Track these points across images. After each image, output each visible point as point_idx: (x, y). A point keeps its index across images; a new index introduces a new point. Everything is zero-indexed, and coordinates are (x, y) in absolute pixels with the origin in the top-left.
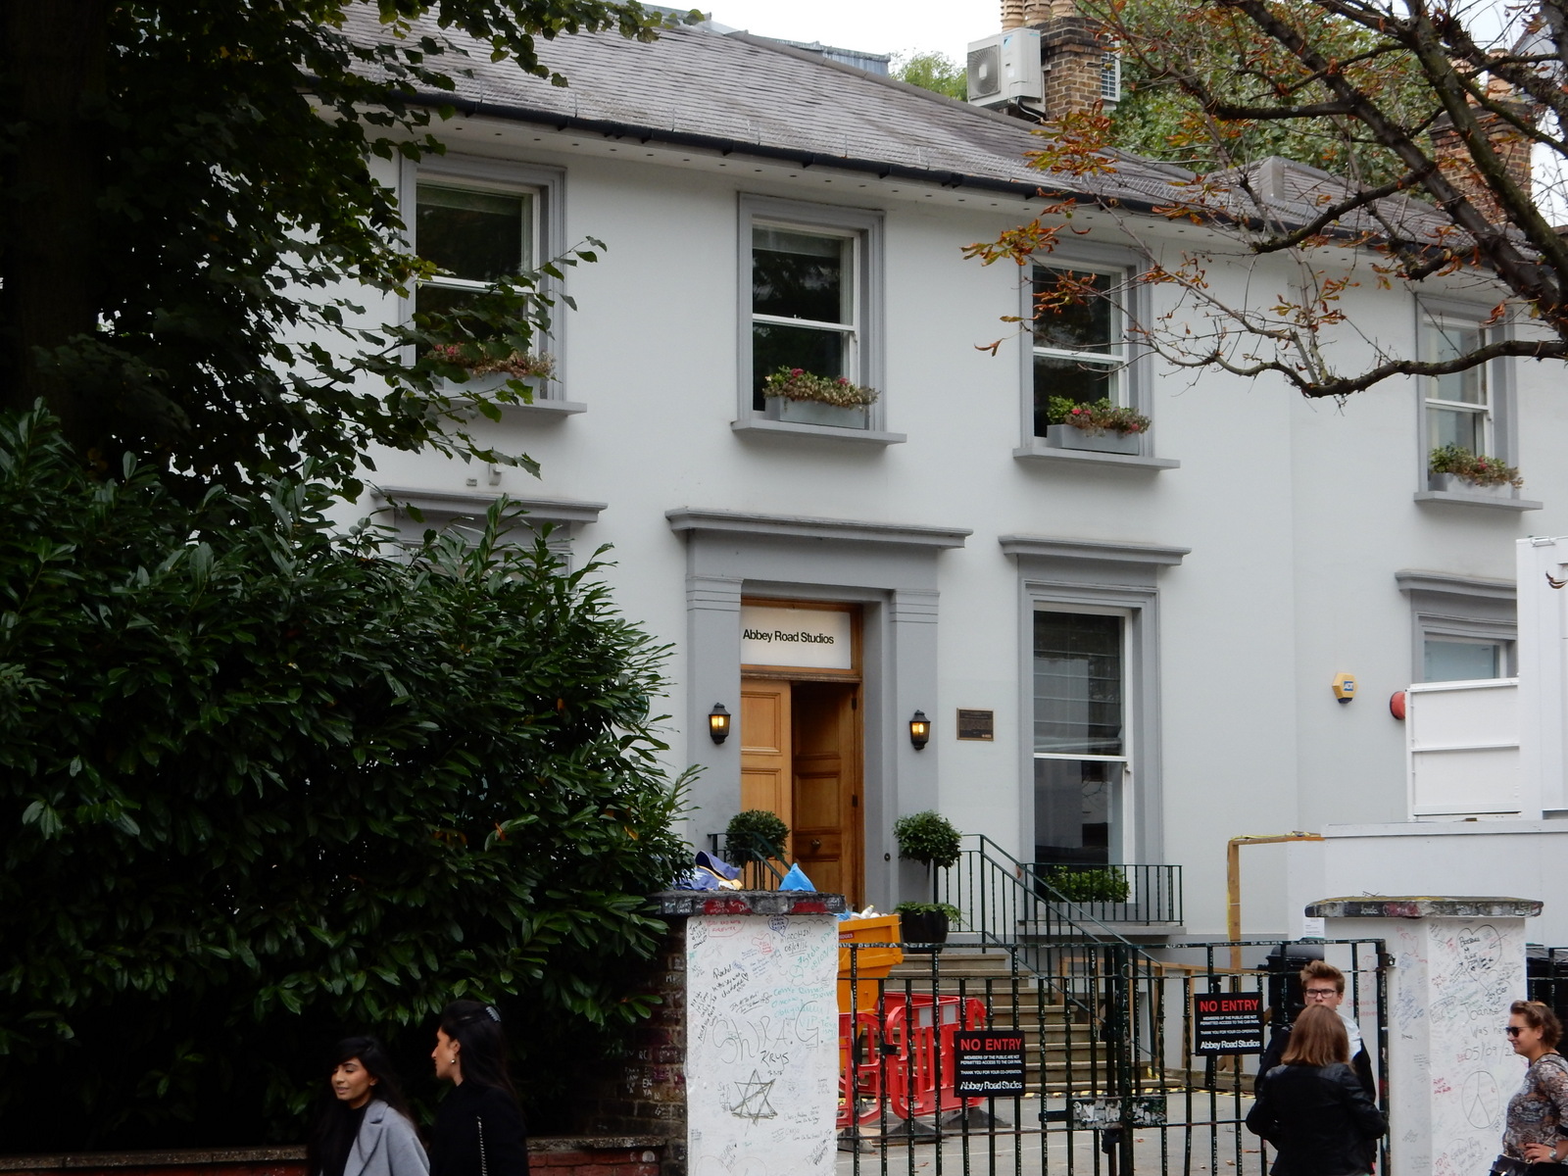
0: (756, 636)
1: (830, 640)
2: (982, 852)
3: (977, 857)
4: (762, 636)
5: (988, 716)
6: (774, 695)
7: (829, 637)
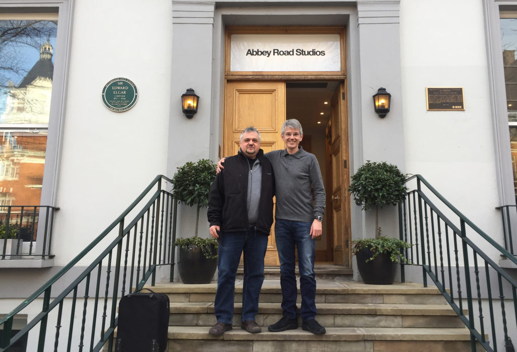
0: (257, 53)
1: (322, 53)
2: (419, 190)
3: (417, 195)
4: (262, 53)
5: (459, 92)
6: (271, 92)
7: (321, 52)
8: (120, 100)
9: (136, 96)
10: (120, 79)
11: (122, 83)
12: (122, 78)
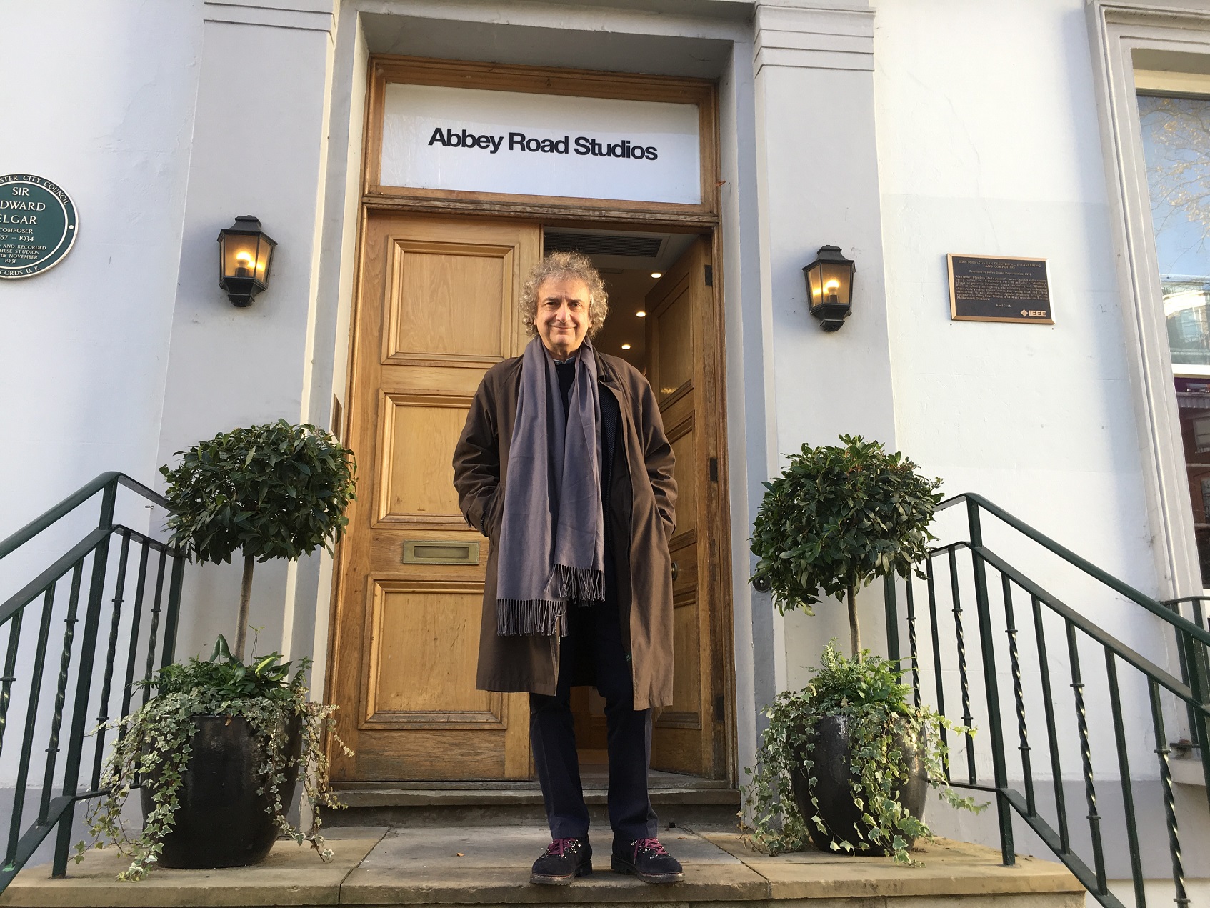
0: (462, 141)
1: (649, 153)
2: (975, 542)
3: (964, 557)
4: (477, 142)
5: (1036, 271)
6: (499, 252)
7: (648, 149)
8: (17, 242)
9: (71, 232)
10: (20, 177)
11: (25, 192)
12: (27, 177)
